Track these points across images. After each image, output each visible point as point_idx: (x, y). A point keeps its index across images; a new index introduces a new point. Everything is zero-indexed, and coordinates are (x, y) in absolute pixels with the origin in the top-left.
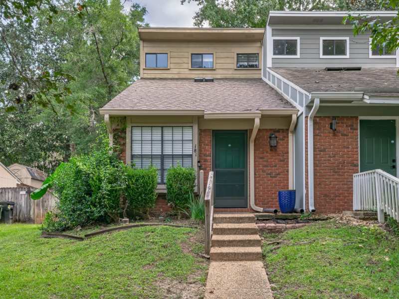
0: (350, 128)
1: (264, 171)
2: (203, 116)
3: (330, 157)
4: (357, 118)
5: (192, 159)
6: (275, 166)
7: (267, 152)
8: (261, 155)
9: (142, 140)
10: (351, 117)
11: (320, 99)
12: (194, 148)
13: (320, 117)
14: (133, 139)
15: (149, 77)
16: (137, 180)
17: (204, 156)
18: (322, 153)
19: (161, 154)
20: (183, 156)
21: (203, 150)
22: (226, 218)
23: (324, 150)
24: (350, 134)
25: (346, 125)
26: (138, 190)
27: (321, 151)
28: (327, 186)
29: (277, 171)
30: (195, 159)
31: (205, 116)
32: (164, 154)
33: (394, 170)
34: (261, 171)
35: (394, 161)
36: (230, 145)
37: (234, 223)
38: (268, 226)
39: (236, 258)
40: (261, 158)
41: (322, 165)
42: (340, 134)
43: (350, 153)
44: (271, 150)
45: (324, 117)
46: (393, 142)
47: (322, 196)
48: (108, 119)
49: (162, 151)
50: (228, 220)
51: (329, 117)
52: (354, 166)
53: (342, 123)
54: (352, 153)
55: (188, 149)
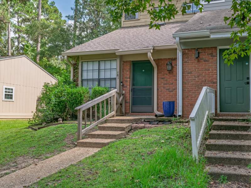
0: (210, 56)
1: (164, 87)
2: (115, 53)
3: (195, 77)
4: (216, 48)
5: (116, 81)
6: (173, 84)
7: (167, 74)
8: (163, 77)
9: (87, 70)
10: (211, 47)
11: (179, 37)
12: (117, 74)
13: (188, 49)
14: (83, 70)
15: (127, 26)
16: (72, 95)
17: (126, 78)
18: (189, 74)
19: (98, 78)
20: (111, 79)
21: (125, 74)
22: (114, 120)
23: (191, 73)
24: (210, 60)
25: (207, 54)
26: (72, 101)
27: (189, 73)
28: (193, 98)
29: (173, 87)
30: (118, 81)
31: (116, 53)
32: (100, 78)
33: (248, 85)
34: (162, 87)
35: (248, 78)
36: (143, 71)
37: (119, 123)
38: (139, 126)
39: (91, 145)
40: (162, 79)
41: (189, 83)
42: (203, 61)
43: (210, 74)
44: (169, 73)
45: (191, 49)
46: (247, 64)
47: (190, 105)
48: (66, 58)
49: (99, 77)
50: (115, 121)
51: (194, 49)
52: (213, 83)
53: (205, 52)
54: (212, 74)
55: (114, 74)
